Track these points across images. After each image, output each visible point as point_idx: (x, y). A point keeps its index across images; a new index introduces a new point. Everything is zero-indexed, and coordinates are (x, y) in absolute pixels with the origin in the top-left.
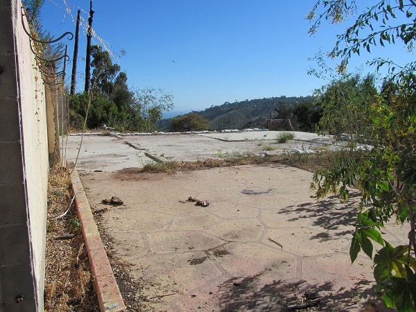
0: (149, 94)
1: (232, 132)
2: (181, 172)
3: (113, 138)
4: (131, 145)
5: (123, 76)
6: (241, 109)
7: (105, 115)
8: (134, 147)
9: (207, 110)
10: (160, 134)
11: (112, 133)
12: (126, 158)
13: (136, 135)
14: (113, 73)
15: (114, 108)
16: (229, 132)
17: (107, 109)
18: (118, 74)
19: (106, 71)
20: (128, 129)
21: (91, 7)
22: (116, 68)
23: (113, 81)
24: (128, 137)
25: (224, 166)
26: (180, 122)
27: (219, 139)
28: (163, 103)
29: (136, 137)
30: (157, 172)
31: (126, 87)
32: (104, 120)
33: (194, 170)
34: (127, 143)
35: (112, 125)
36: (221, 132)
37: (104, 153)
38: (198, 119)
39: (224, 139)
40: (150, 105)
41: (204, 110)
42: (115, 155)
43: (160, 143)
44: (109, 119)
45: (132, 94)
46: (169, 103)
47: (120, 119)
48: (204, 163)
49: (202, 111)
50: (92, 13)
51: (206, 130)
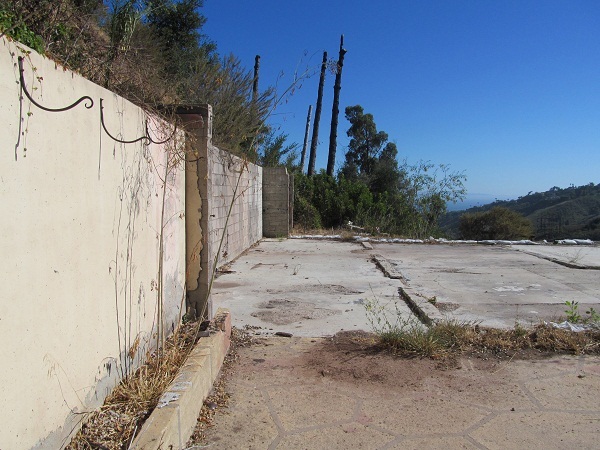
0: (422, 172)
1: (578, 244)
2: (471, 362)
3: (356, 247)
4: (379, 266)
5: (391, 149)
6: (581, 198)
7: (351, 207)
8: (383, 270)
9: (522, 200)
10: (438, 243)
11: (357, 237)
12: (357, 297)
13: (397, 242)
14: (378, 145)
15: (367, 196)
16: (572, 244)
17: (355, 197)
18: (384, 146)
19: (367, 141)
20: (386, 230)
21: (342, 44)
22: (383, 137)
23: (377, 156)
24: (381, 246)
25: (588, 352)
26: (476, 221)
27: (555, 261)
28: (446, 189)
29: (395, 246)
30: (410, 356)
31: (395, 164)
32: (350, 215)
33: (506, 357)
34: (374, 260)
35: (361, 223)
36: (556, 243)
37: (326, 280)
38: (511, 218)
39: (567, 261)
40: (424, 192)
41: (516, 199)
42: (341, 290)
43: (435, 263)
44: (356, 212)
45: (403, 174)
46: (457, 188)
47: (376, 213)
48: (534, 337)
49: (512, 201)
50: (342, 53)
51: (525, 237)
